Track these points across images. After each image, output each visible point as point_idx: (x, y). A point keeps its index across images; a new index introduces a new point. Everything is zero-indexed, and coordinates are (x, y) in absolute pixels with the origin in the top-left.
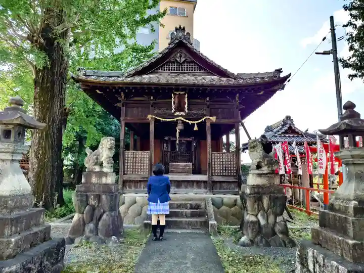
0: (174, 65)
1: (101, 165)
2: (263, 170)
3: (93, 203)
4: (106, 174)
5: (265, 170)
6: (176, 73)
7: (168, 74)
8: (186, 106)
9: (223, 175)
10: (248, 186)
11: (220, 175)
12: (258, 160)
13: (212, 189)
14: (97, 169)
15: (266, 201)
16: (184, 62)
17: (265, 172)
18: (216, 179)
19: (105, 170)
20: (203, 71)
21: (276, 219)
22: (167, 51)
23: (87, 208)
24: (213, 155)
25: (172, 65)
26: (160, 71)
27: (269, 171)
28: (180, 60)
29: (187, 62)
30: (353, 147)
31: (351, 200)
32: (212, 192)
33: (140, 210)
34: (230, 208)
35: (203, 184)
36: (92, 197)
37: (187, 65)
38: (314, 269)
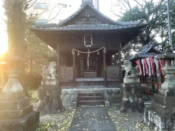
0: (84, 19)
1: (50, 75)
2: (132, 76)
3: (48, 95)
4: (53, 80)
5: (133, 75)
6: (86, 23)
7: (81, 24)
8: (92, 42)
9: (112, 78)
10: (124, 83)
11: (111, 78)
12: (129, 71)
13: (107, 85)
14: (49, 78)
15: (133, 91)
16: (90, 17)
17: (133, 76)
18: (108, 80)
19: (52, 78)
20: (100, 22)
21: (138, 100)
22: (80, 11)
23: (45, 97)
24: (107, 67)
25: (83, 19)
26: (77, 22)
27: (134, 76)
28: (88, 16)
29: (91, 17)
30: (168, 66)
31: (166, 90)
32: (107, 86)
33: (70, 97)
34: (116, 95)
35: (102, 83)
36: (47, 92)
37: (92, 19)
38: (150, 119)
